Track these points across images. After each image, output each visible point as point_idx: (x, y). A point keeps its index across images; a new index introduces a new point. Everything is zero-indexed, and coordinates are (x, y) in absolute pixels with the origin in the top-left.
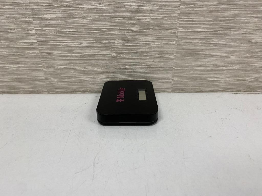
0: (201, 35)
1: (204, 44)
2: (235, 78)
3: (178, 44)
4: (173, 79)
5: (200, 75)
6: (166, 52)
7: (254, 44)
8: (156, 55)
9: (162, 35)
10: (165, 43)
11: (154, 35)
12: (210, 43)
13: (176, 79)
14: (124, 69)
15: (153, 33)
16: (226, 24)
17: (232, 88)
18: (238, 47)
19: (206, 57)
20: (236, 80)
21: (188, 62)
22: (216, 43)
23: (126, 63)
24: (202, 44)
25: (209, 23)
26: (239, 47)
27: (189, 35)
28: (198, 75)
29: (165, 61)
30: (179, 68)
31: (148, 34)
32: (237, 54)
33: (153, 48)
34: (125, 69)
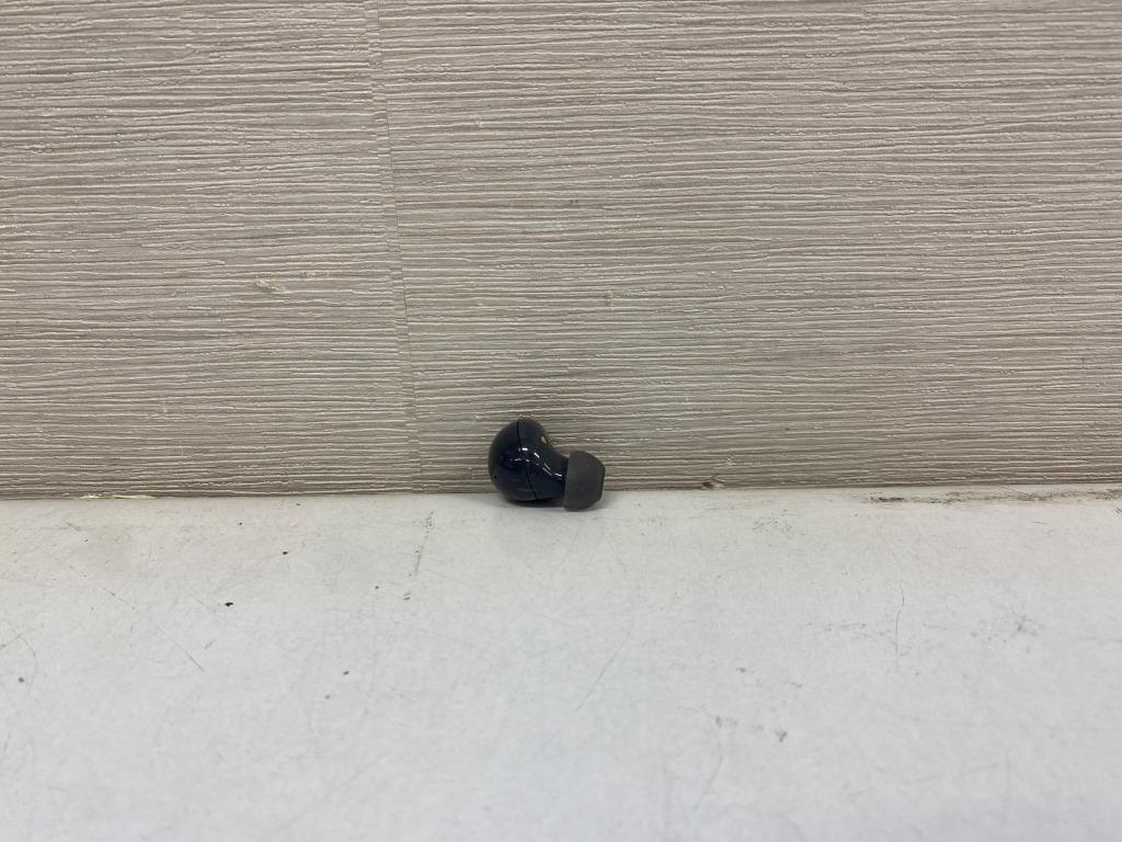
0: (546, 103)
1: (574, 164)
2: (818, 390)
3: (396, 171)
4: (411, 404)
5: (579, 374)
6: (331, 220)
7: (915, 160)
8: (270, 241)
9: (277, 109)
10: (310, 163)
11: (228, 108)
12: (618, 157)
13: (428, 402)
14: (72, 337)
15: (216, 92)
16: (701, 23)
17: (802, 456)
18: (808, 182)
19: (602, 254)
20: (825, 408)
21: (485, 293)
22: (660, 159)
23: (82, 303)
24: (559, 165)
25: (585, 19)
26: (818, 183)
27: (457, 103)
28: (565, 375)
29: (333, 285)
30: (437, 329)
31: (188, 104)
32: (811, 232)
33: (240, 198)
34: (82, 337)
